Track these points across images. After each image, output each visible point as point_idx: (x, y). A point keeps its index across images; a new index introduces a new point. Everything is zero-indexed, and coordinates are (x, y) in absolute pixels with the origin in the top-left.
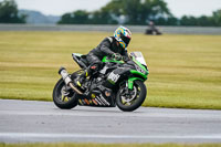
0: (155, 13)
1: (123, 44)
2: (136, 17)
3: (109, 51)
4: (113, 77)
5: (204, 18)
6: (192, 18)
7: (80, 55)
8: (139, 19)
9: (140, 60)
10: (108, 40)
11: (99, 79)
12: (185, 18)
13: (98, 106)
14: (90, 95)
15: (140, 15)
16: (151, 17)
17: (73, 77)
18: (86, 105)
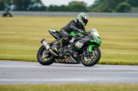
0: (33, 3)
1: (83, 24)
2: (20, 6)
3: (76, 28)
4: (79, 45)
5: (63, 6)
6: (56, 6)
7: (54, 31)
8: (23, 7)
9: (96, 34)
10: (74, 21)
11: (69, 46)
12: (51, 6)
13: (69, 63)
14: (63, 56)
15: (23, 5)
16: (30, 6)
17: (51, 45)
18: (60, 62)
